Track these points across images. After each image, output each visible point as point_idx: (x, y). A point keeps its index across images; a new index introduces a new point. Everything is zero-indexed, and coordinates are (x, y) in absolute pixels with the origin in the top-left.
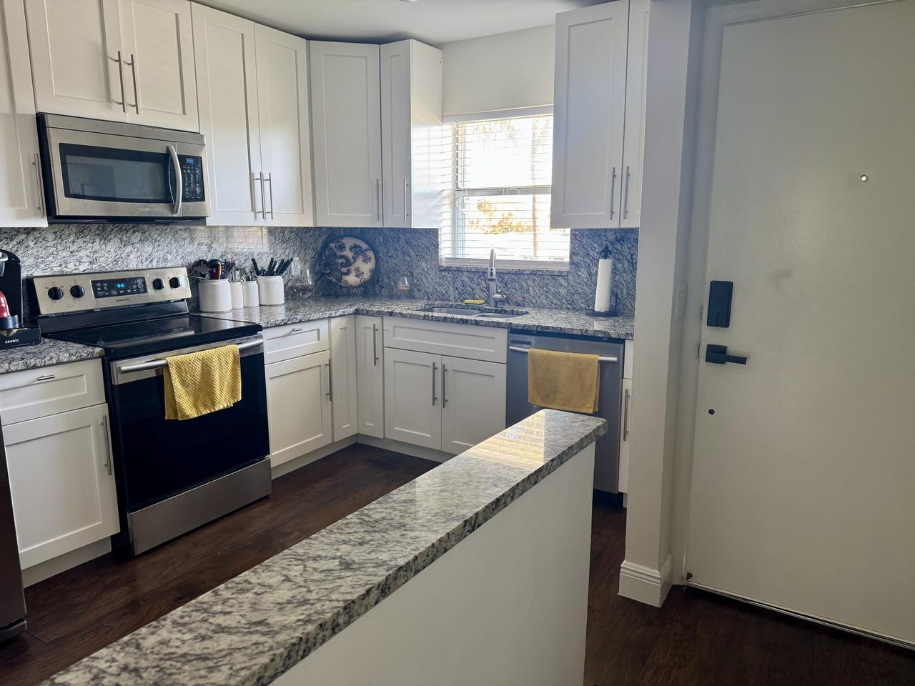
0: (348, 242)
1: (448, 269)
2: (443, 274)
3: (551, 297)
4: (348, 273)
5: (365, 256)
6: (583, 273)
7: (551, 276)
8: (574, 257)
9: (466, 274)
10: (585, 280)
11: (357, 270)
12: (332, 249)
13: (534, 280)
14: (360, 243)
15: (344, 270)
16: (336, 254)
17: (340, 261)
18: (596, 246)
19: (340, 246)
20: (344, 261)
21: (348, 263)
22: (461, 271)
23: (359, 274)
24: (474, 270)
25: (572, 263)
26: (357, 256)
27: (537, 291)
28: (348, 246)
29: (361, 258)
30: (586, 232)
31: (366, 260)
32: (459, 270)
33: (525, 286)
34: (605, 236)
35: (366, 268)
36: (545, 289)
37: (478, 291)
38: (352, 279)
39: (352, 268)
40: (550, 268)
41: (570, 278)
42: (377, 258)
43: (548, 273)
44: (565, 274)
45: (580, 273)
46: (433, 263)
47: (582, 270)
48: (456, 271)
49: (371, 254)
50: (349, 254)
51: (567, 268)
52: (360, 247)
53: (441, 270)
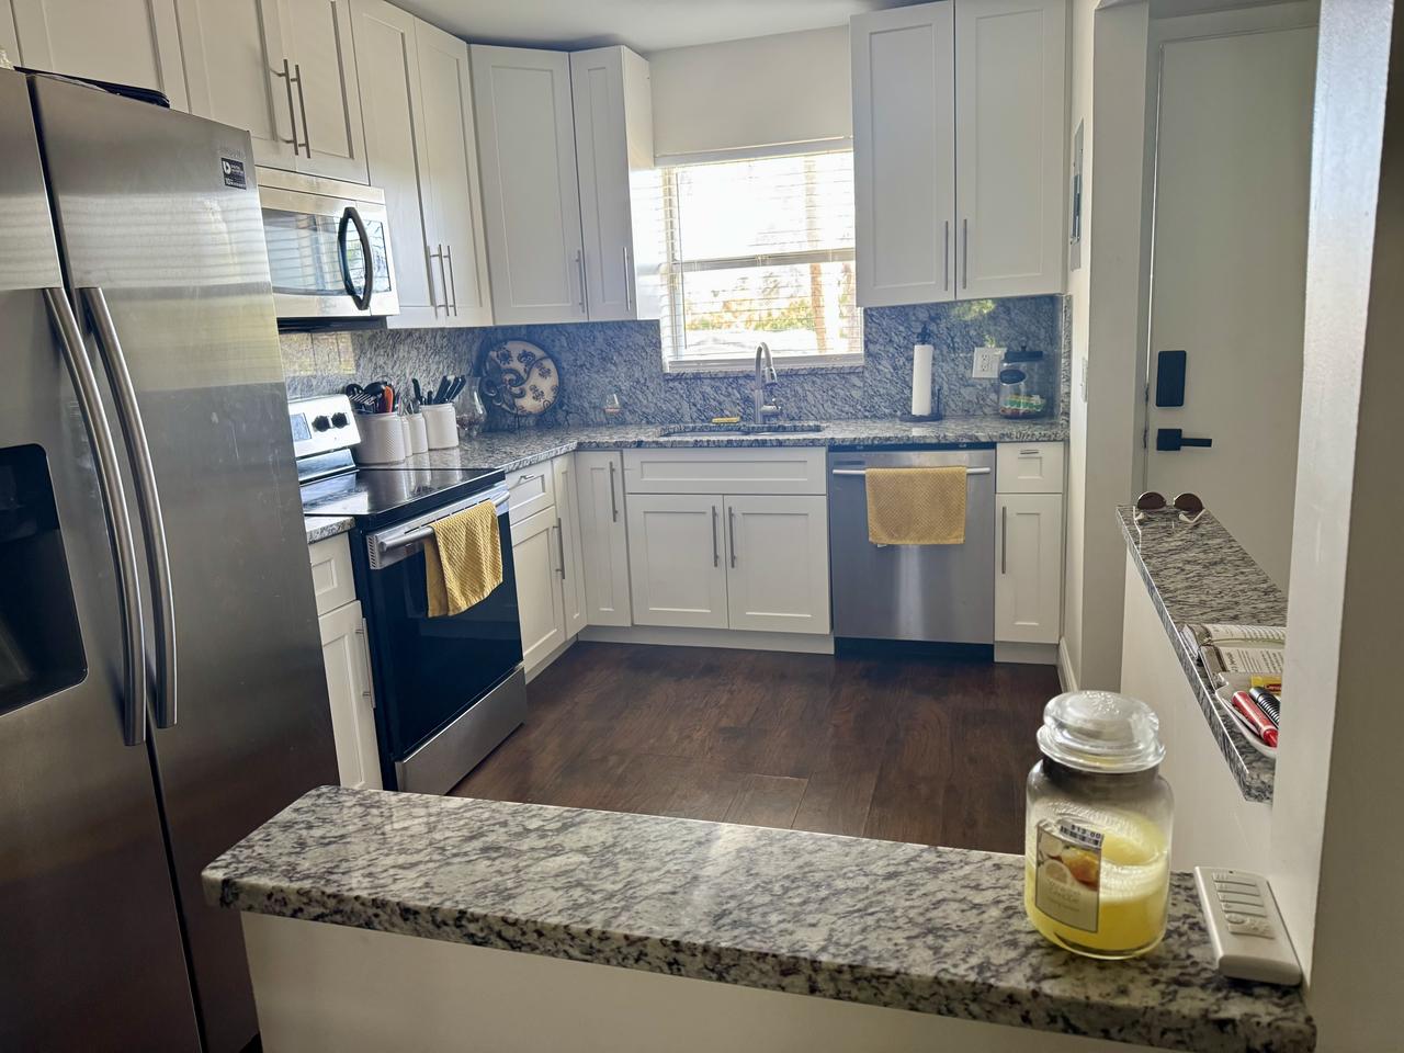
0: (515, 348)
1: (679, 378)
2: (671, 384)
3: (840, 403)
4: (522, 395)
5: (541, 368)
6: (886, 366)
7: (838, 374)
8: (871, 347)
9: (707, 382)
10: (889, 376)
11: (534, 389)
12: (493, 360)
13: (813, 382)
14: (531, 349)
15: (516, 390)
16: (499, 367)
17: (508, 377)
18: (901, 328)
19: (503, 355)
20: (512, 376)
21: (520, 381)
22: (700, 379)
23: (538, 395)
24: (720, 375)
25: (868, 353)
26: (530, 369)
27: (819, 397)
28: (515, 355)
29: (536, 372)
30: (887, 312)
31: (545, 374)
32: (697, 377)
33: (800, 391)
34: (914, 314)
35: (547, 385)
36: (830, 393)
37: (727, 405)
38: (529, 403)
39: (527, 387)
40: (838, 365)
41: (867, 374)
42: (559, 368)
43: (834, 371)
44: (860, 369)
45: (880, 367)
46: (655, 370)
47: (884, 362)
48: (691, 379)
49: (549, 364)
50: (520, 367)
51: (862, 362)
52: (533, 355)
53: (667, 380)
